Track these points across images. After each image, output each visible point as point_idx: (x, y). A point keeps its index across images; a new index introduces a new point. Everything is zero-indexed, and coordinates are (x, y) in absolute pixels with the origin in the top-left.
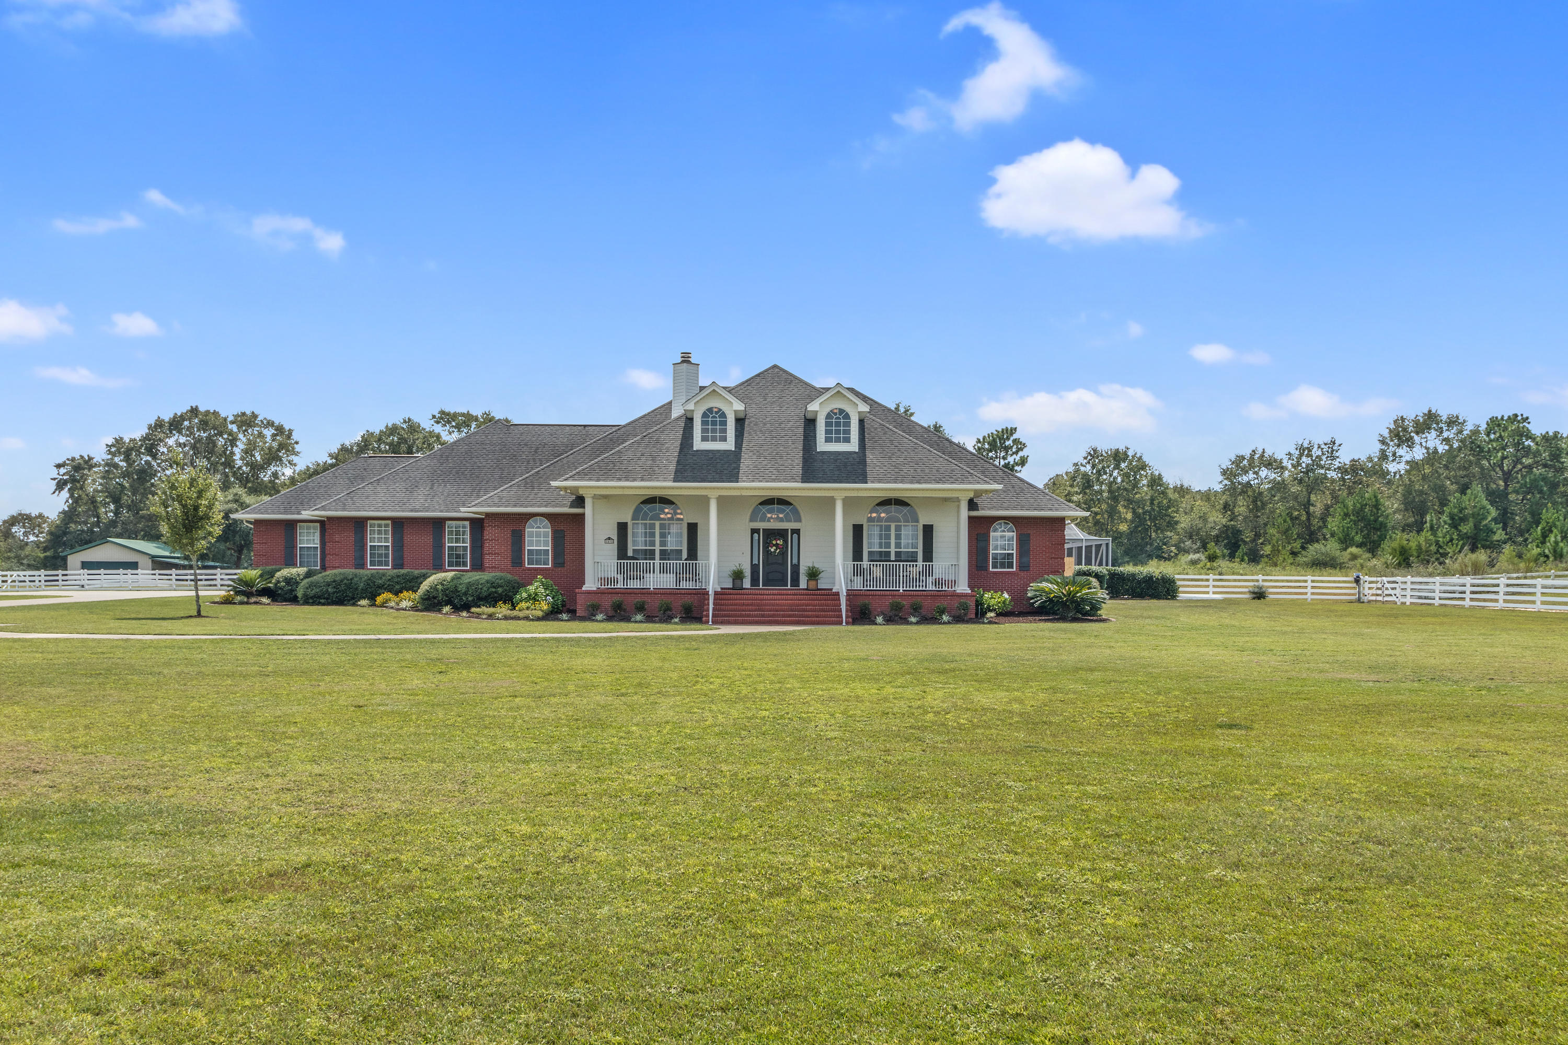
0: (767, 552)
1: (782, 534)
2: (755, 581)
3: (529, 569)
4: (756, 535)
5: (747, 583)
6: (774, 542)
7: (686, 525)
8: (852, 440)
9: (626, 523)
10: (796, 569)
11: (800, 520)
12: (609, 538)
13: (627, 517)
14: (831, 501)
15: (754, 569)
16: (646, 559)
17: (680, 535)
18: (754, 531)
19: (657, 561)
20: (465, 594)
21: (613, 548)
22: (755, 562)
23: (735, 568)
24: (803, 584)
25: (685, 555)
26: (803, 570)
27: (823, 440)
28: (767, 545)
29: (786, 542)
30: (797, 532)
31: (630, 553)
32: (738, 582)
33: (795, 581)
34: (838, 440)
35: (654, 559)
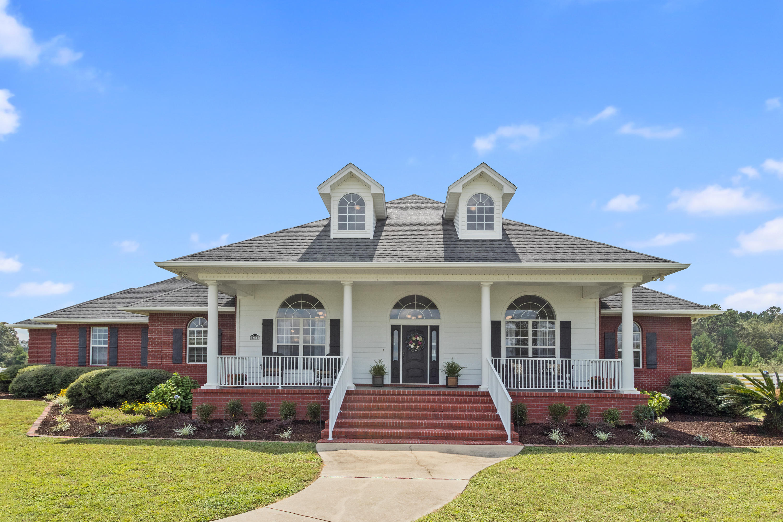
0: (407, 349)
1: (421, 330)
2: (395, 378)
3: (189, 366)
4: (396, 332)
5: (387, 380)
6: (414, 339)
7: (328, 322)
8: (495, 227)
9: (272, 320)
10: (435, 365)
11: (439, 317)
12: (255, 335)
13: (272, 314)
14: (477, 287)
15: (395, 364)
16: (291, 355)
17: (323, 332)
18: (395, 328)
19: (301, 357)
20: (106, 391)
21: (259, 344)
22: (396, 358)
23: (375, 365)
24: (442, 380)
25: (327, 351)
26: (442, 366)
27: (466, 227)
28: (407, 341)
29: (425, 338)
30: (436, 328)
31: (275, 350)
32: (379, 378)
33: (435, 377)
34: (481, 227)
35: (298, 355)
